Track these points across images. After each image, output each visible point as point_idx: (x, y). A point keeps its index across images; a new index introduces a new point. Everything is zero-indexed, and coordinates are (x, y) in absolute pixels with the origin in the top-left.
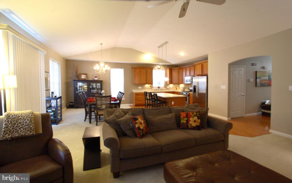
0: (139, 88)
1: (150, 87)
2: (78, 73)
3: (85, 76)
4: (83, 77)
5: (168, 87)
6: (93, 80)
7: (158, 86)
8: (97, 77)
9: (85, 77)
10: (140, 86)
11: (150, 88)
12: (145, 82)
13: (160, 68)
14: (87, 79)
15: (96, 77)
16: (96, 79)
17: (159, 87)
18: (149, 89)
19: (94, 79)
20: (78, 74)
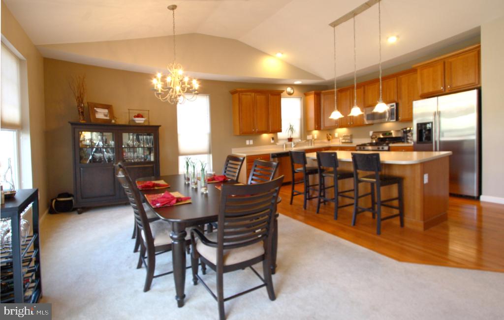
0: (248, 142)
1: (273, 139)
2: (85, 101)
3: (106, 111)
4: (101, 114)
5: (309, 137)
6: (132, 124)
7: (289, 137)
8: (142, 117)
9: (106, 116)
10: (249, 140)
11: (272, 141)
12: (264, 129)
13: (292, 92)
14: (113, 121)
15: (139, 116)
16: (140, 121)
17: (290, 140)
18: (270, 144)
19: (134, 121)
20: (85, 104)
